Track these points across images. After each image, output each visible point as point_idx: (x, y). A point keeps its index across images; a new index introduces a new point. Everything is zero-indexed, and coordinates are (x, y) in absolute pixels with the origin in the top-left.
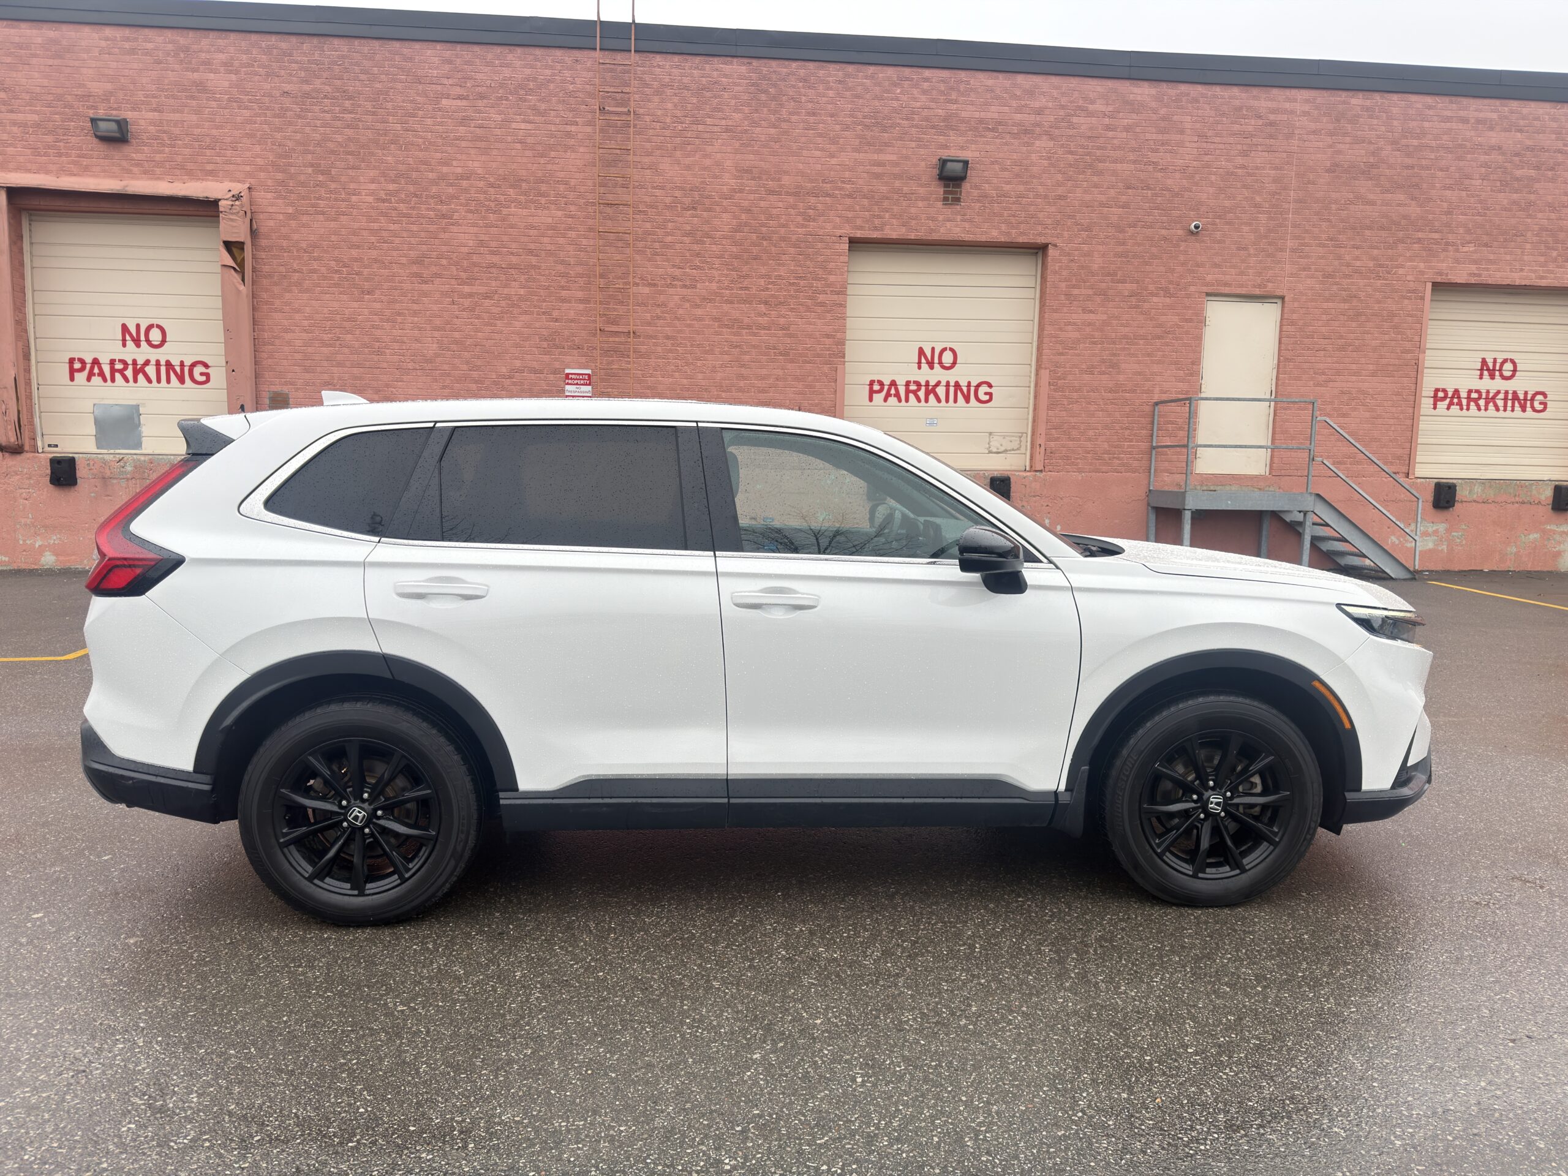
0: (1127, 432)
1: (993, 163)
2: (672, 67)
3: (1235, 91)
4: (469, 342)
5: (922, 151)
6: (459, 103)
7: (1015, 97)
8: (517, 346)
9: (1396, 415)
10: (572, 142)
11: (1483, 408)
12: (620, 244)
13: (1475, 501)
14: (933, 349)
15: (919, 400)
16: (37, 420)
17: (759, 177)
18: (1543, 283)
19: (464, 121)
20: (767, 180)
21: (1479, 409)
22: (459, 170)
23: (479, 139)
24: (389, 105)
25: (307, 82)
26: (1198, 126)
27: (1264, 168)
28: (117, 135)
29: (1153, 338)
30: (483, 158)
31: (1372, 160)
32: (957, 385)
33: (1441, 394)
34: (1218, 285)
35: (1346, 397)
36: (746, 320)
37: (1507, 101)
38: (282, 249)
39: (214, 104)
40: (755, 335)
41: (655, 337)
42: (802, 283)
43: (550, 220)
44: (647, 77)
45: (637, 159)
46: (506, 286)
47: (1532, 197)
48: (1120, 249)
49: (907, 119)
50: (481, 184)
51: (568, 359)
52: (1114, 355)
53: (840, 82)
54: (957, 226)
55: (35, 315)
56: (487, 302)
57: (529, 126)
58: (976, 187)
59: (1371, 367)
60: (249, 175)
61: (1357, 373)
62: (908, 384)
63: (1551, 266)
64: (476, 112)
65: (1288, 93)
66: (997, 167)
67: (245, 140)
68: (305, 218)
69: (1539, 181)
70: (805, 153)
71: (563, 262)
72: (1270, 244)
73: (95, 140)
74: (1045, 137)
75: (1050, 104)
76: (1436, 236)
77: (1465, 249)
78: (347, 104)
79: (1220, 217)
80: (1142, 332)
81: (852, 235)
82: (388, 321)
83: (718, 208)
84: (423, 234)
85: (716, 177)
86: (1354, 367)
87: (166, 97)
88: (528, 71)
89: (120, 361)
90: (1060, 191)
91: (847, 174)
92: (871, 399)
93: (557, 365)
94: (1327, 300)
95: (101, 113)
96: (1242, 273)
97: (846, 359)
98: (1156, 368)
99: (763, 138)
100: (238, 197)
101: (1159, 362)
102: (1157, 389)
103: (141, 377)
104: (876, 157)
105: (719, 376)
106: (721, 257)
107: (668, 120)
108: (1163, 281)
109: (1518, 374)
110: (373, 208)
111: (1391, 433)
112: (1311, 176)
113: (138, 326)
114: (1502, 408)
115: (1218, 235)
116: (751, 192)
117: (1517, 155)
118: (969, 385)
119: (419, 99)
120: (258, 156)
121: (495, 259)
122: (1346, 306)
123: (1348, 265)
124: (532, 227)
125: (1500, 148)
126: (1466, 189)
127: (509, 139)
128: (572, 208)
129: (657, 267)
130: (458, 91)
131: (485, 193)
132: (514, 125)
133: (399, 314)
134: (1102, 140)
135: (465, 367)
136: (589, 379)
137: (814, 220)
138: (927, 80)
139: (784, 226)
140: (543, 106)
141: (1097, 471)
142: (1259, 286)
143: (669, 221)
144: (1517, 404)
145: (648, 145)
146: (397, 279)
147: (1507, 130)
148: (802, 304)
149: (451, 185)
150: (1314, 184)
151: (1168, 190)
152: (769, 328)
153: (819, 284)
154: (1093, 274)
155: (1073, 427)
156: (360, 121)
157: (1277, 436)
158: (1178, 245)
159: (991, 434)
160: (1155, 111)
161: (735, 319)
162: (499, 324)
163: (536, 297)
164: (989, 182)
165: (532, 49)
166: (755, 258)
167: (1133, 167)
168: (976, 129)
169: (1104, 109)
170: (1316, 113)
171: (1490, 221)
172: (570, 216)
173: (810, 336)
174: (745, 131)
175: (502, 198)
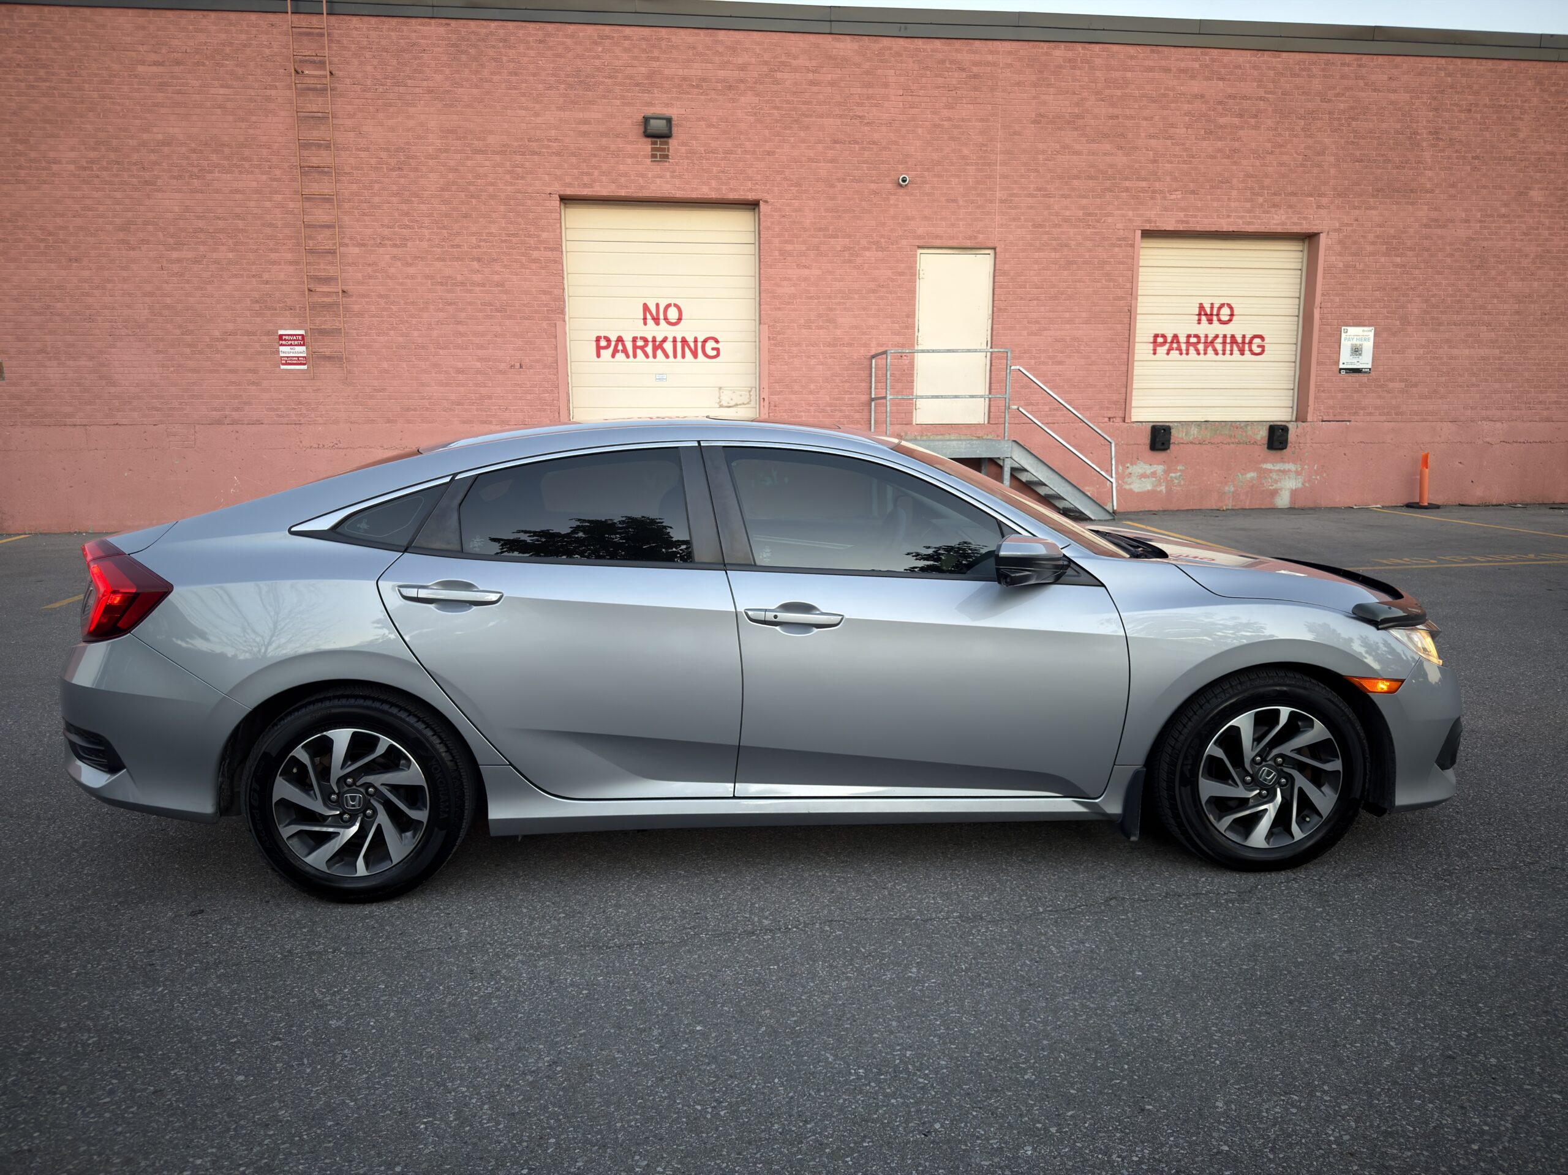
0: (847, 385)
1: (699, 119)
2: (368, 29)
3: (938, 44)
4: (180, 307)
5: (627, 109)
6: (155, 69)
7: (717, 53)
8: (228, 309)
9: (1111, 361)
10: (272, 106)
11: (1202, 352)
12: (327, 206)
13: (1191, 443)
14: (657, 305)
15: (647, 356)
17: (463, 137)
18: (1251, 229)
19: (162, 87)
20: (472, 140)
21: (1199, 354)
22: (160, 137)
23: (178, 104)
24: (84, 72)
27: (969, 120)
29: (868, 292)
30: (185, 123)
31: (1076, 111)
32: (684, 341)
33: (1160, 340)
34: (929, 238)
35: (1060, 345)
36: (459, 277)
37: (1208, 50)
40: (470, 291)
41: (367, 296)
42: (514, 240)
43: (254, 184)
44: (345, 41)
45: (340, 121)
46: (214, 250)
47: (1237, 144)
48: (830, 204)
49: (610, 77)
50: (184, 149)
51: (281, 319)
52: (831, 309)
53: (540, 42)
54: (667, 182)
56: (196, 268)
57: (228, 91)
58: (683, 144)
59: (1084, 315)
61: (1070, 321)
62: (634, 340)
63: (1258, 212)
64: (172, 77)
65: (991, 45)
66: (702, 123)
69: (1242, 128)
70: (509, 112)
71: (271, 225)
72: (979, 195)
74: (750, 93)
75: (753, 60)
76: (1144, 184)
77: (1172, 197)
78: (42, 72)
79: (928, 170)
80: (857, 286)
81: (562, 193)
82: (97, 287)
83: (424, 169)
84: (127, 201)
85: (419, 137)
86: (1067, 315)
90: (768, 146)
91: (553, 133)
92: (598, 356)
93: (270, 327)
94: (1039, 250)
96: (953, 225)
97: (566, 316)
98: (872, 322)
99: (466, 98)
101: (874, 316)
104: (581, 115)
105: (435, 333)
106: (430, 215)
107: (369, 82)
108: (875, 234)
109: (1235, 318)
110: (74, 176)
111: (1106, 379)
112: (1017, 127)
114: (1220, 352)
115: (927, 188)
116: (457, 152)
117: (1220, 103)
118: (696, 341)
119: (116, 67)
121: (201, 224)
122: (1058, 255)
123: (1057, 214)
124: (237, 191)
125: (1202, 96)
126: (1171, 138)
127: (209, 104)
128: (278, 172)
129: (366, 226)
130: (153, 57)
131: (188, 158)
133: (109, 281)
134: (807, 95)
135: (178, 332)
136: (303, 339)
137: (523, 178)
138: (626, 38)
139: (492, 184)
140: (240, 71)
142: (970, 238)
143: (376, 182)
144: (1235, 348)
145: (349, 108)
146: (104, 246)
147: (1209, 79)
148: (516, 261)
149: (153, 151)
150: (1020, 135)
151: (874, 143)
152: (483, 285)
153: (532, 241)
154: (805, 230)
155: (795, 381)
156: (55, 88)
157: (993, 385)
158: (888, 199)
159: (720, 388)
160: (858, 65)
161: (449, 277)
162: (209, 287)
163: (245, 261)
164: (695, 138)
165: (225, 14)
166: (466, 216)
167: (839, 121)
168: (680, 86)
169: (808, 64)
170: (1018, 65)
171: (1196, 169)
172: (275, 180)
173: (526, 293)
174: (448, 92)
175: (205, 163)
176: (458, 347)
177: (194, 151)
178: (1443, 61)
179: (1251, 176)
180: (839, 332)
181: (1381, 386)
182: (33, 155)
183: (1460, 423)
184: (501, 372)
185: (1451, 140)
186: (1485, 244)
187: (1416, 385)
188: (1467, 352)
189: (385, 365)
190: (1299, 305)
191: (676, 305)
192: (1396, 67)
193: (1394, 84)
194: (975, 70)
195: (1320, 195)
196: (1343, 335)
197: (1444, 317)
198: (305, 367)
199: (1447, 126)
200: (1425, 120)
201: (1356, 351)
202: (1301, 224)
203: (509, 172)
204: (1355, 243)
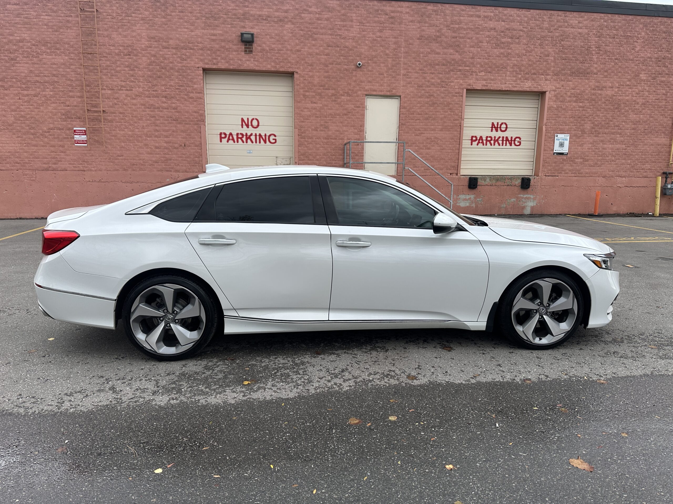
1: (266, 35)
4: (28, 116)
5: (234, 29)
6: (15, 7)
7: (274, 5)
8: (50, 118)
9: (452, 148)
10: (70, 25)
11: (493, 144)
12: (96, 71)
13: (487, 185)
14: (248, 119)
15: (243, 142)
17: (158, 41)
18: (515, 89)
19: (18, 15)
20: (162, 42)
21: (491, 145)
22: (18, 38)
23: (27, 24)
26: (359, 18)
27: (389, 38)
29: (343, 115)
30: (29, 32)
31: (438, 34)
32: (260, 135)
33: (474, 139)
34: (371, 91)
35: (429, 141)
36: (157, 105)
40: (161, 111)
41: (114, 113)
42: (182, 88)
43: (62, 61)
45: (101, 32)
46: (44, 91)
47: (510, 51)
48: (326, 74)
49: (226, 15)
50: (29, 44)
51: (74, 123)
52: (326, 122)
54: (252, 63)
56: (35, 98)
57: (49, 18)
58: (260, 46)
59: (440, 127)
61: (434, 130)
62: (237, 134)
63: (519, 82)
64: (23, 11)
65: (399, 3)
66: (268, 37)
69: (512, 44)
70: (179, 30)
71: (69, 80)
72: (393, 72)
74: (289, 23)
75: (291, 8)
76: (467, 68)
77: (481, 74)
79: (370, 60)
80: (338, 112)
81: (203, 67)
85: (138, 41)
86: (432, 127)
90: (298, 48)
91: (199, 40)
92: (221, 141)
93: (70, 126)
94: (420, 97)
96: (382, 85)
97: (206, 122)
98: (345, 128)
101: (346, 126)
102: (346, 138)
104: (212, 32)
105: (146, 130)
107: (114, 15)
108: (346, 89)
109: (508, 129)
111: (449, 156)
112: (411, 41)
114: (501, 144)
115: (370, 68)
116: (155, 47)
117: (502, 32)
118: (265, 135)
121: (38, 79)
122: (428, 100)
123: (429, 81)
124: (55, 64)
125: (495, 29)
126: (480, 47)
127: (40, 23)
128: (72, 55)
129: (114, 81)
131: (31, 48)
132: (42, 17)
134: (316, 24)
135: (27, 128)
136: (85, 132)
137: (185, 60)
139: (171, 63)
140: (55, 8)
142: (389, 91)
143: (118, 60)
144: (508, 142)
145: (106, 26)
147: (498, 21)
148: (183, 98)
149: (15, 45)
150: (412, 45)
151: (346, 47)
152: (168, 109)
153: (190, 89)
154: (315, 86)
155: (310, 155)
157: (399, 158)
158: (352, 73)
159: (277, 157)
160: (339, 11)
161: (152, 105)
162: (42, 108)
163: (58, 96)
164: (265, 43)
166: (159, 77)
167: (330, 37)
168: (258, 19)
169: (316, 10)
170: (412, 12)
171: (491, 62)
172: (71, 59)
173: (187, 112)
174: (151, 20)
175: (39, 51)
176: (156, 136)
177: (34, 45)
178: (603, 15)
179: (516, 66)
181: (572, 161)
183: (607, 178)
184: (175, 148)
185: (605, 51)
186: (620, 98)
187: (587, 161)
188: (610, 146)
189: (123, 144)
190: (537, 124)
191: (256, 119)
192: (582, 17)
193: (581, 25)
194: (392, 14)
195: (547, 75)
196: (556, 138)
197: (601, 130)
198: (86, 145)
199: (604, 44)
200: (594, 41)
201: (562, 145)
202: (538, 88)
203: (180, 57)
204: (562, 96)
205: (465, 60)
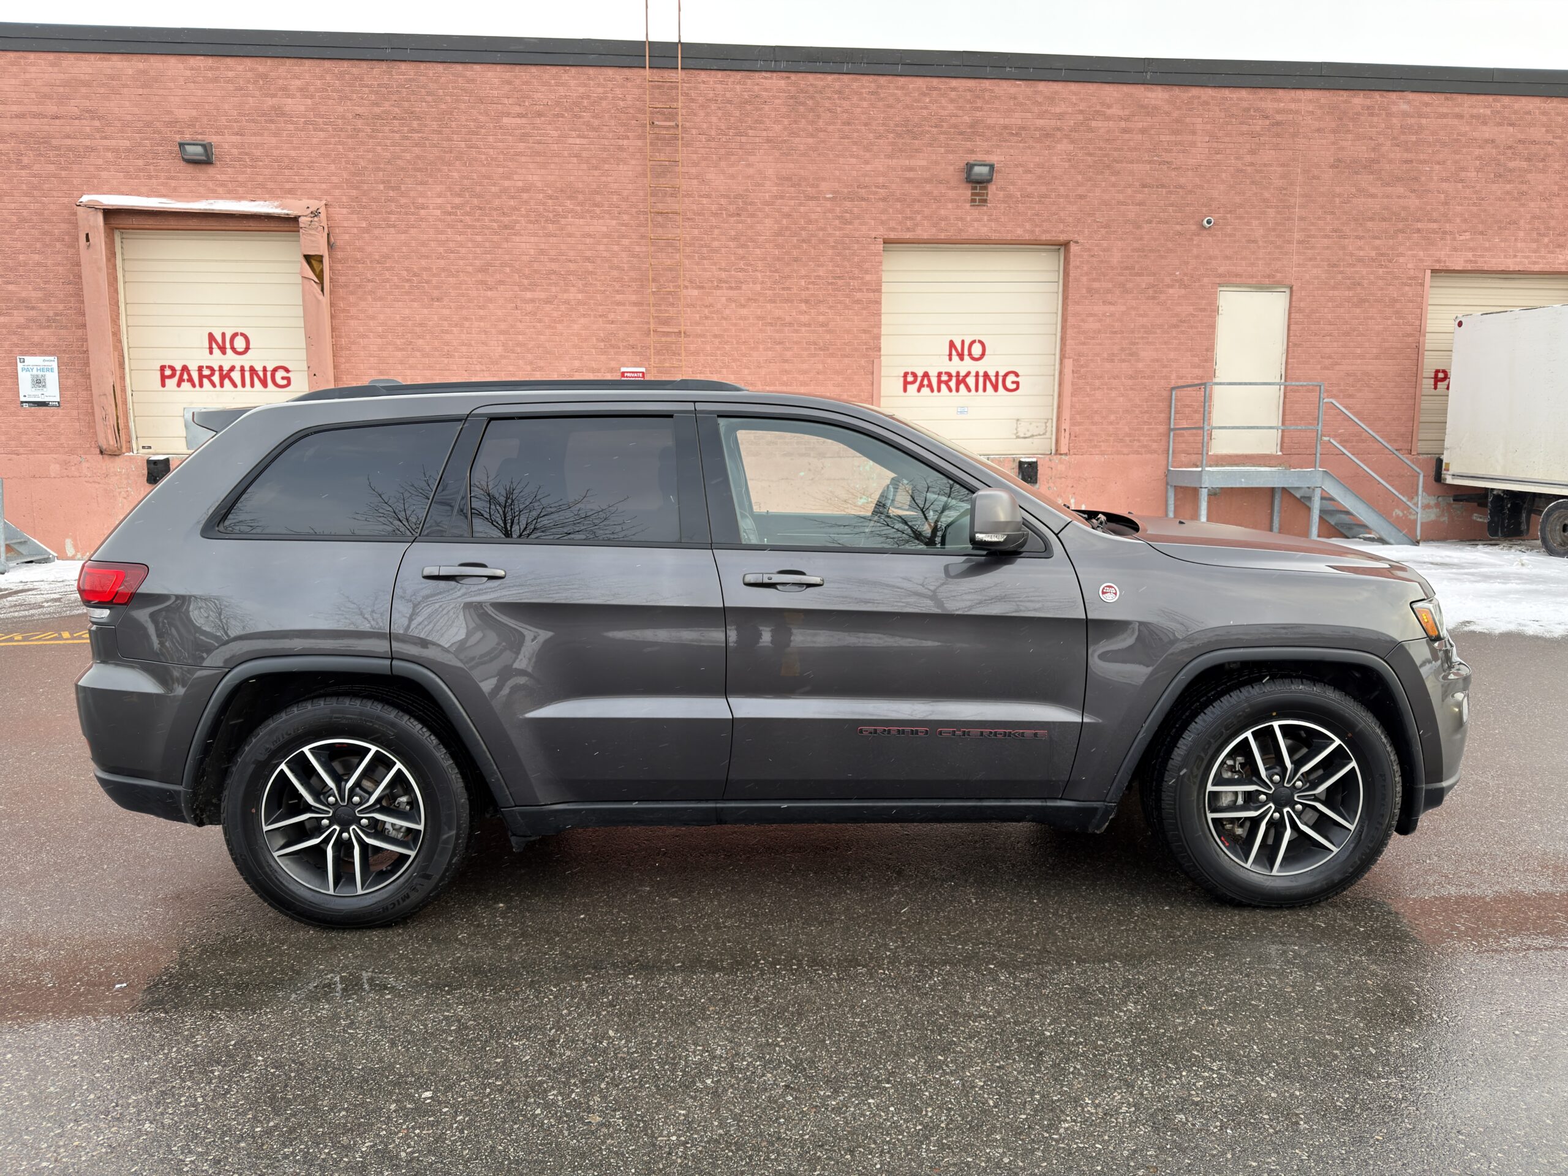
0: (1146, 416)
1: (1016, 166)
2: (715, 82)
3: (1244, 93)
4: (531, 344)
5: (951, 157)
6: (518, 121)
7: (1037, 103)
8: (576, 347)
10: (624, 155)
12: (671, 250)
14: (963, 342)
15: (950, 390)
16: (132, 424)
17: (798, 184)
18: (1536, 268)
19: (524, 137)
20: (806, 187)
22: (520, 184)
23: (538, 154)
24: (454, 124)
25: (377, 105)
27: (1271, 165)
28: (204, 158)
29: (1169, 327)
30: (543, 171)
31: (1373, 156)
32: (986, 375)
33: (1441, 375)
34: (1231, 277)
35: (1351, 379)
36: (788, 319)
37: (1499, 97)
38: (357, 261)
39: (291, 127)
40: (797, 331)
41: (703, 336)
42: (840, 282)
43: (605, 229)
44: (693, 94)
45: (685, 170)
46: (566, 291)
47: (1524, 187)
48: (1137, 244)
49: (936, 127)
50: (541, 196)
51: (623, 358)
53: (872, 93)
54: (985, 226)
55: (128, 326)
56: (548, 308)
57: (584, 141)
58: (1002, 189)
59: (1374, 351)
60: (326, 192)
61: (1361, 357)
62: (940, 375)
63: (1543, 252)
64: (534, 128)
65: (1293, 94)
66: (1020, 170)
67: (322, 160)
68: (377, 232)
69: (1530, 172)
70: (841, 160)
71: (618, 268)
72: (1278, 236)
73: (183, 164)
74: (1065, 141)
75: (1070, 110)
76: (1435, 226)
77: (1462, 238)
78: (415, 124)
79: (1230, 212)
80: (1159, 321)
81: (886, 236)
82: (456, 325)
83: (760, 215)
84: (487, 244)
85: (757, 185)
86: (1359, 351)
87: (247, 121)
88: (582, 90)
89: (207, 367)
90: (1081, 191)
91: (881, 180)
92: (905, 390)
93: (613, 364)
94: (1334, 288)
95: (187, 137)
96: (1252, 265)
97: (882, 352)
98: (1172, 355)
99: (802, 147)
100: (316, 214)
101: (1175, 350)
102: (1174, 376)
103: (227, 382)
104: (907, 163)
105: (763, 371)
106: (764, 259)
107: (713, 133)
108: (1178, 273)
110: (440, 220)
111: (1394, 413)
112: (1316, 172)
113: (223, 335)
115: (1230, 229)
116: (791, 198)
117: (1510, 147)
118: (997, 375)
119: (482, 118)
120: (333, 174)
121: (554, 266)
122: (1351, 293)
123: (1351, 255)
124: (589, 236)
125: (1493, 141)
126: (1462, 181)
127: (566, 153)
128: (625, 217)
129: (705, 270)
130: (518, 109)
131: (544, 204)
132: (570, 141)
133: (466, 319)
134: (1119, 142)
135: (529, 368)
136: (643, 376)
137: (850, 223)
138: (953, 89)
139: (822, 229)
140: (596, 122)
141: (1119, 453)
142: (1269, 276)
143: (715, 227)
145: (695, 157)
146: (464, 286)
147: (1500, 124)
148: (840, 302)
149: (513, 198)
150: (1318, 179)
151: (1181, 187)
152: (809, 325)
153: (854, 283)
154: (1113, 268)
155: (1096, 412)
156: (427, 139)
157: (1287, 417)
158: (1192, 239)
159: (1018, 420)
160: (1168, 114)
161: (778, 318)
162: (559, 326)
163: (593, 302)
164: (1013, 184)
165: (586, 69)
166: (796, 260)
167: (1148, 167)
168: (1001, 134)
169: (1121, 113)
170: (1319, 112)
171: (1485, 210)
172: (623, 225)
173: (848, 332)
174: (785, 141)
175: (560, 209)
177: (550, 197)
179: (1539, 218)
180: (1140, 365)
182: (403, 201)
191: (980, 342)
203: (839, 217)
205: (1429, 208)
